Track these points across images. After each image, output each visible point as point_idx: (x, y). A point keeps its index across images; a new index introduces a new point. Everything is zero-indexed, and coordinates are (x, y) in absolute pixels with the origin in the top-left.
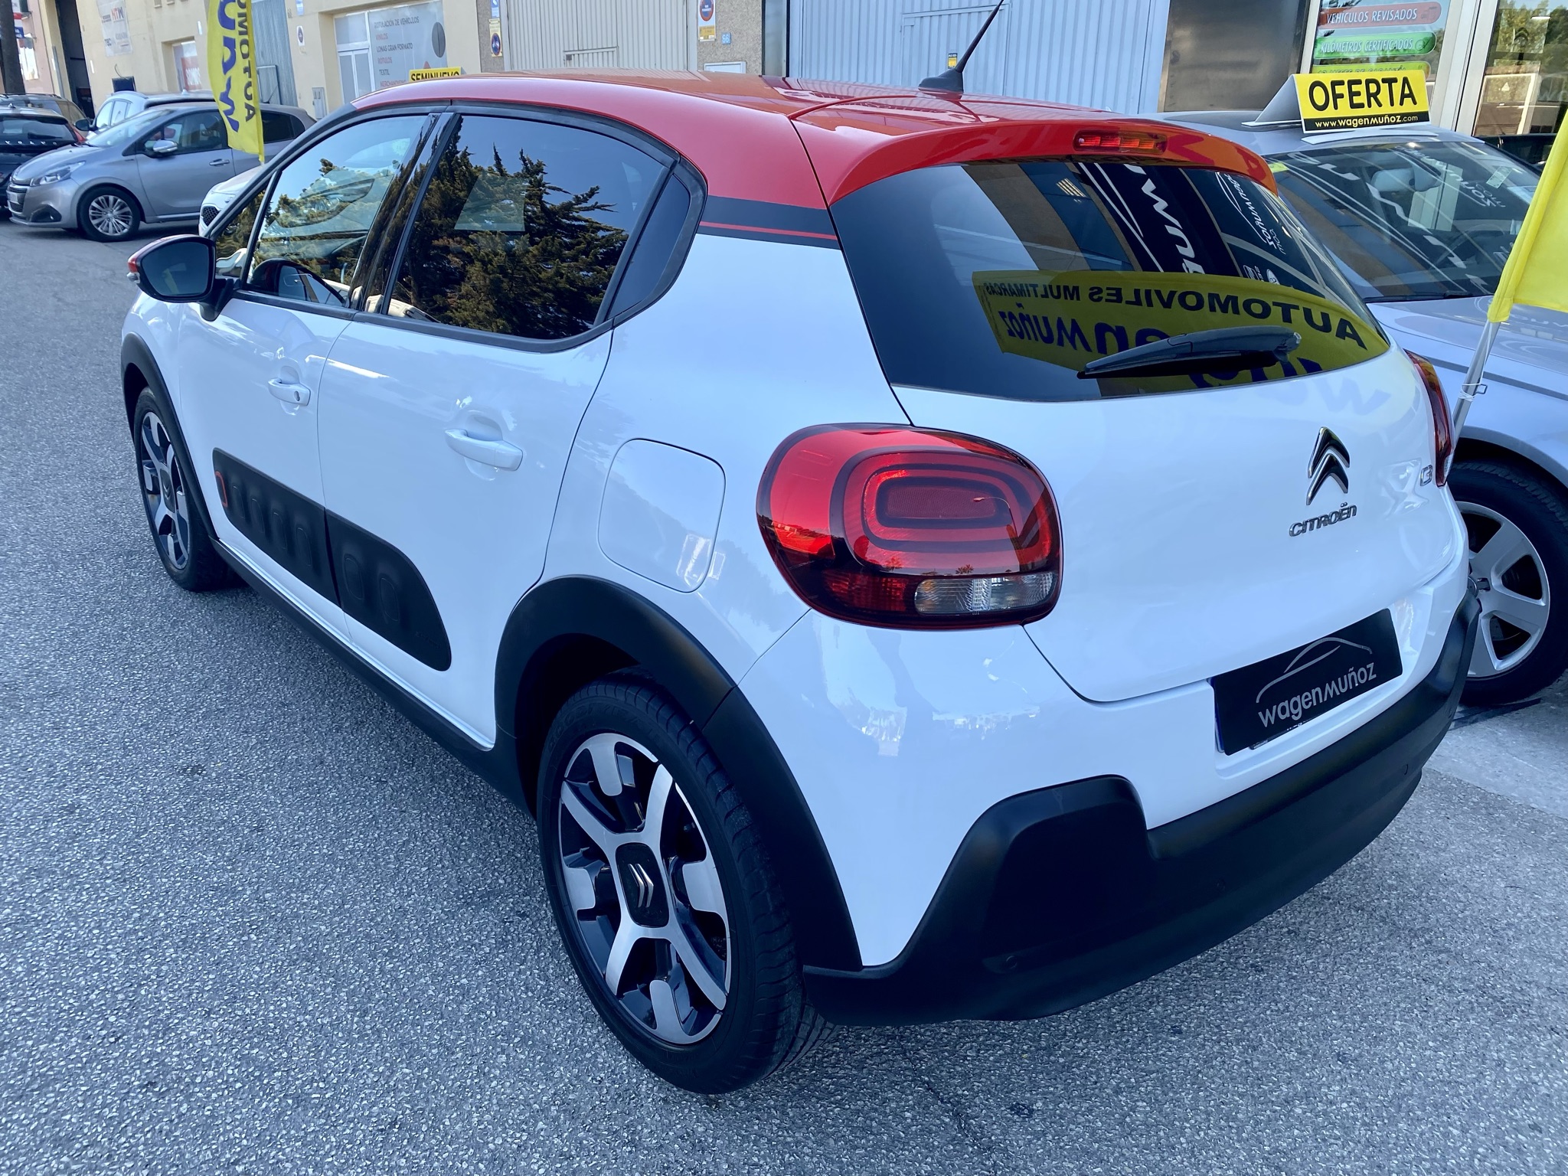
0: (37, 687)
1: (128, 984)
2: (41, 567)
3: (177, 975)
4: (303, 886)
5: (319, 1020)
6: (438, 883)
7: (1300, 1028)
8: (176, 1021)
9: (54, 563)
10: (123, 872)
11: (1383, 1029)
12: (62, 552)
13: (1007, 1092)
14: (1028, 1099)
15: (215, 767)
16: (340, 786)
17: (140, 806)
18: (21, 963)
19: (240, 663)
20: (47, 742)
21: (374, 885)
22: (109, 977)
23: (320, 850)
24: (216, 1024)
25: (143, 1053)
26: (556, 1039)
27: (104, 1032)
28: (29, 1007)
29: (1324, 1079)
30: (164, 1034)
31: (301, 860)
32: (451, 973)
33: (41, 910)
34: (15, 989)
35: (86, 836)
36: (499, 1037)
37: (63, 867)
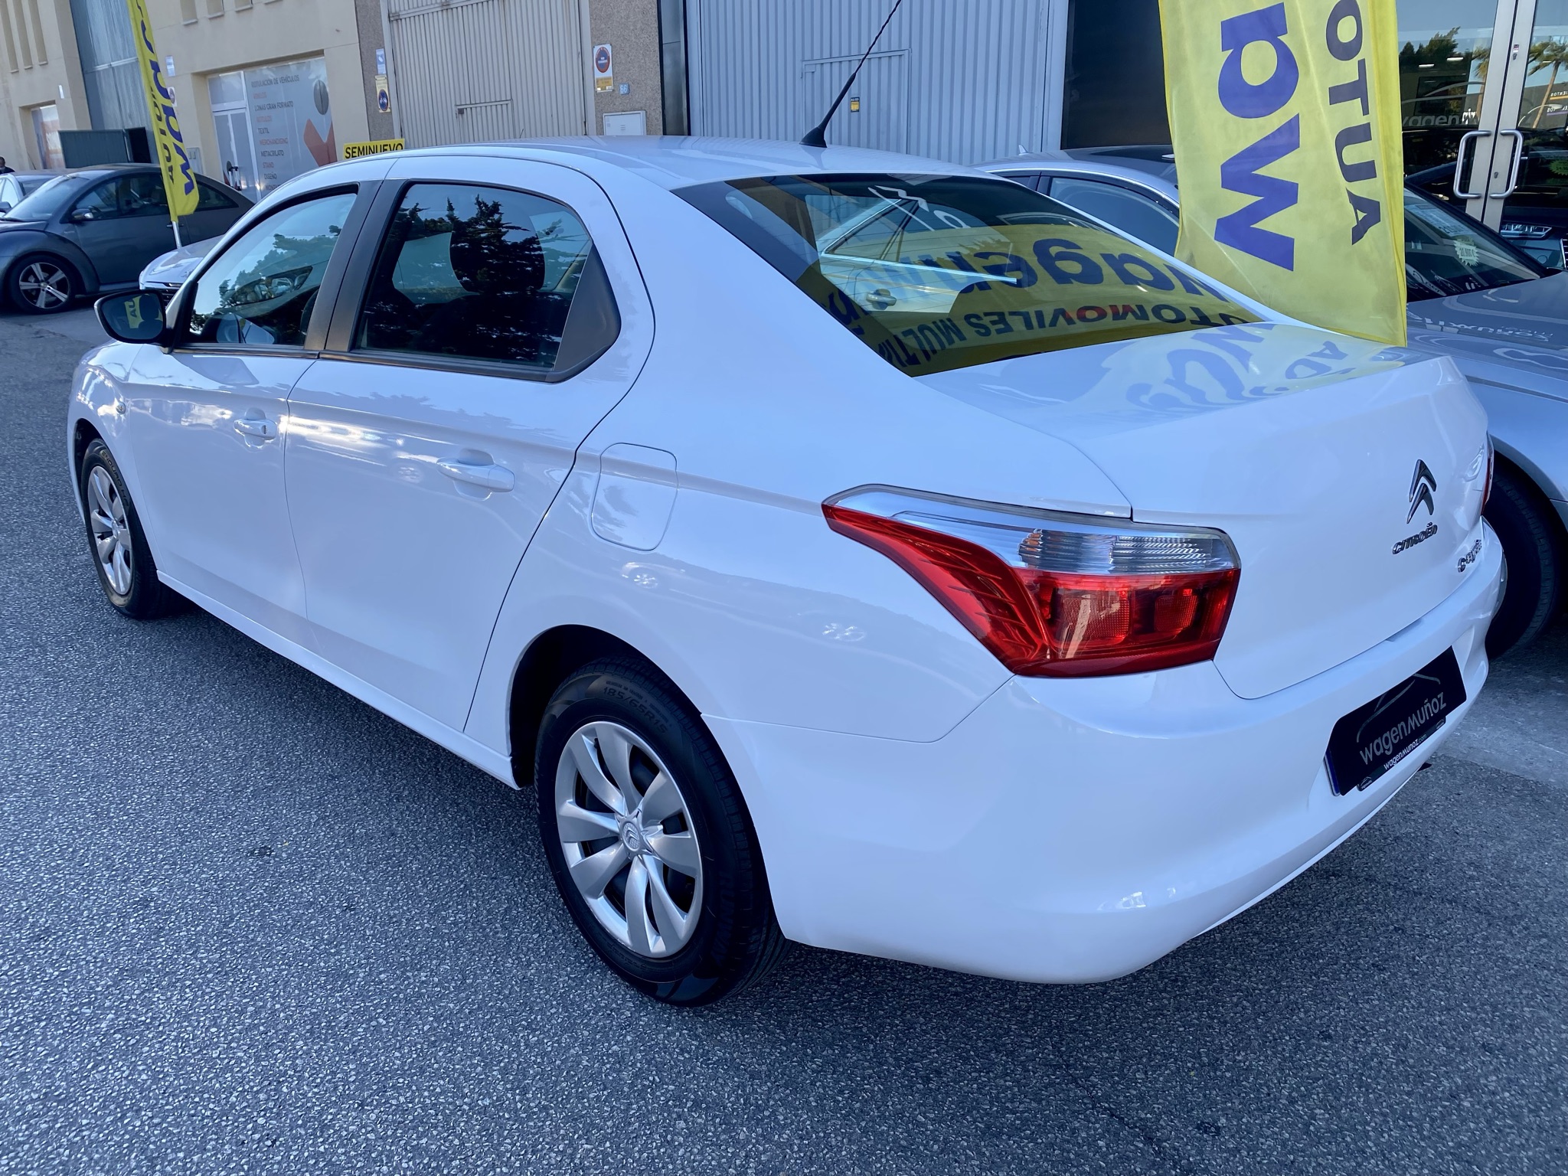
0: (66, 777)
1: (266, 1083)
2: (28, 651)
3: (315, 1069)
4: (416, 964)
5: (480, 1102)
6: (553, 948)
7: (1440, 1023)
8: (330, 1117)
9: (40, 646)
10: (222, 965)
11: (1513, 1017)
12: (45, 634)
13: (1188, 1112)
14: (1210, 1116)
15: (284, 847)
16: (420, 857)
17: (217, 894)
18: (144, 1070)
19: (273, 738)
20: (94, 834)
21: (490, 956)
22: (243, 1078)
23: (422, 925)
24: (373, 1116)
25: (306, 1154)
26: (728, 1099)
27: (257, 1136)
28: (168, 1117)
29: (1479, 1071)
30: (322, 1132)
31: (405, 936)
32: (599, 1041)
33: (147, 1012)
34: (147, 1098)
35: (170, 929)
36: (670, 1103)
37: (156, 966)
